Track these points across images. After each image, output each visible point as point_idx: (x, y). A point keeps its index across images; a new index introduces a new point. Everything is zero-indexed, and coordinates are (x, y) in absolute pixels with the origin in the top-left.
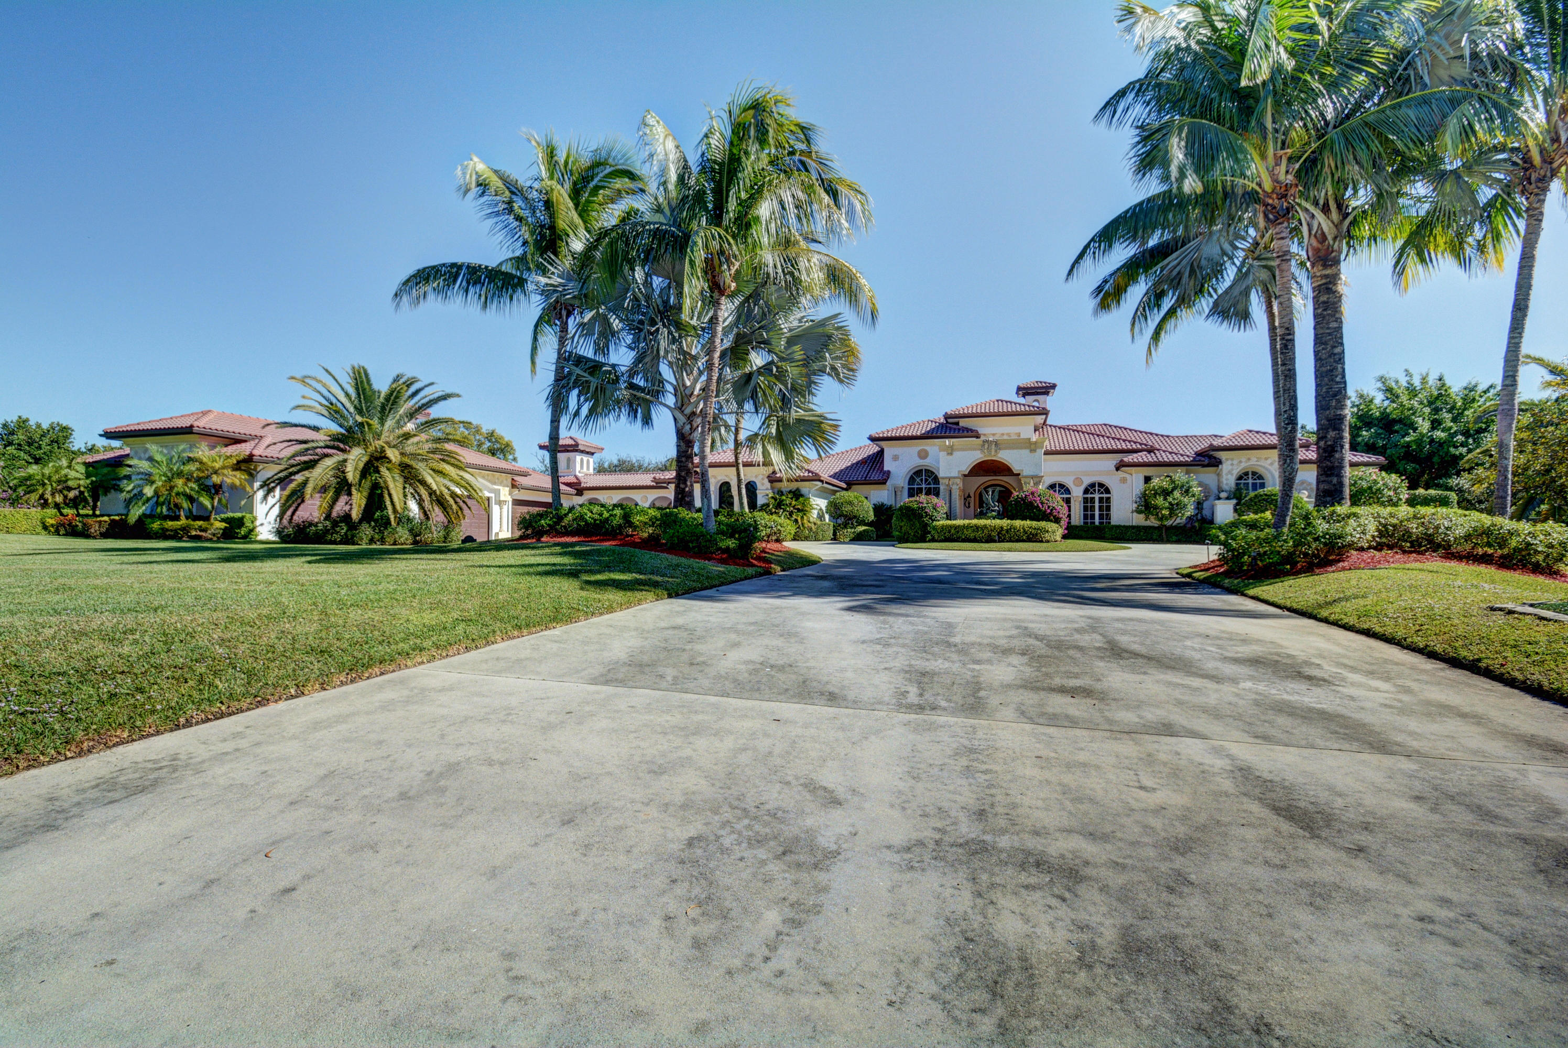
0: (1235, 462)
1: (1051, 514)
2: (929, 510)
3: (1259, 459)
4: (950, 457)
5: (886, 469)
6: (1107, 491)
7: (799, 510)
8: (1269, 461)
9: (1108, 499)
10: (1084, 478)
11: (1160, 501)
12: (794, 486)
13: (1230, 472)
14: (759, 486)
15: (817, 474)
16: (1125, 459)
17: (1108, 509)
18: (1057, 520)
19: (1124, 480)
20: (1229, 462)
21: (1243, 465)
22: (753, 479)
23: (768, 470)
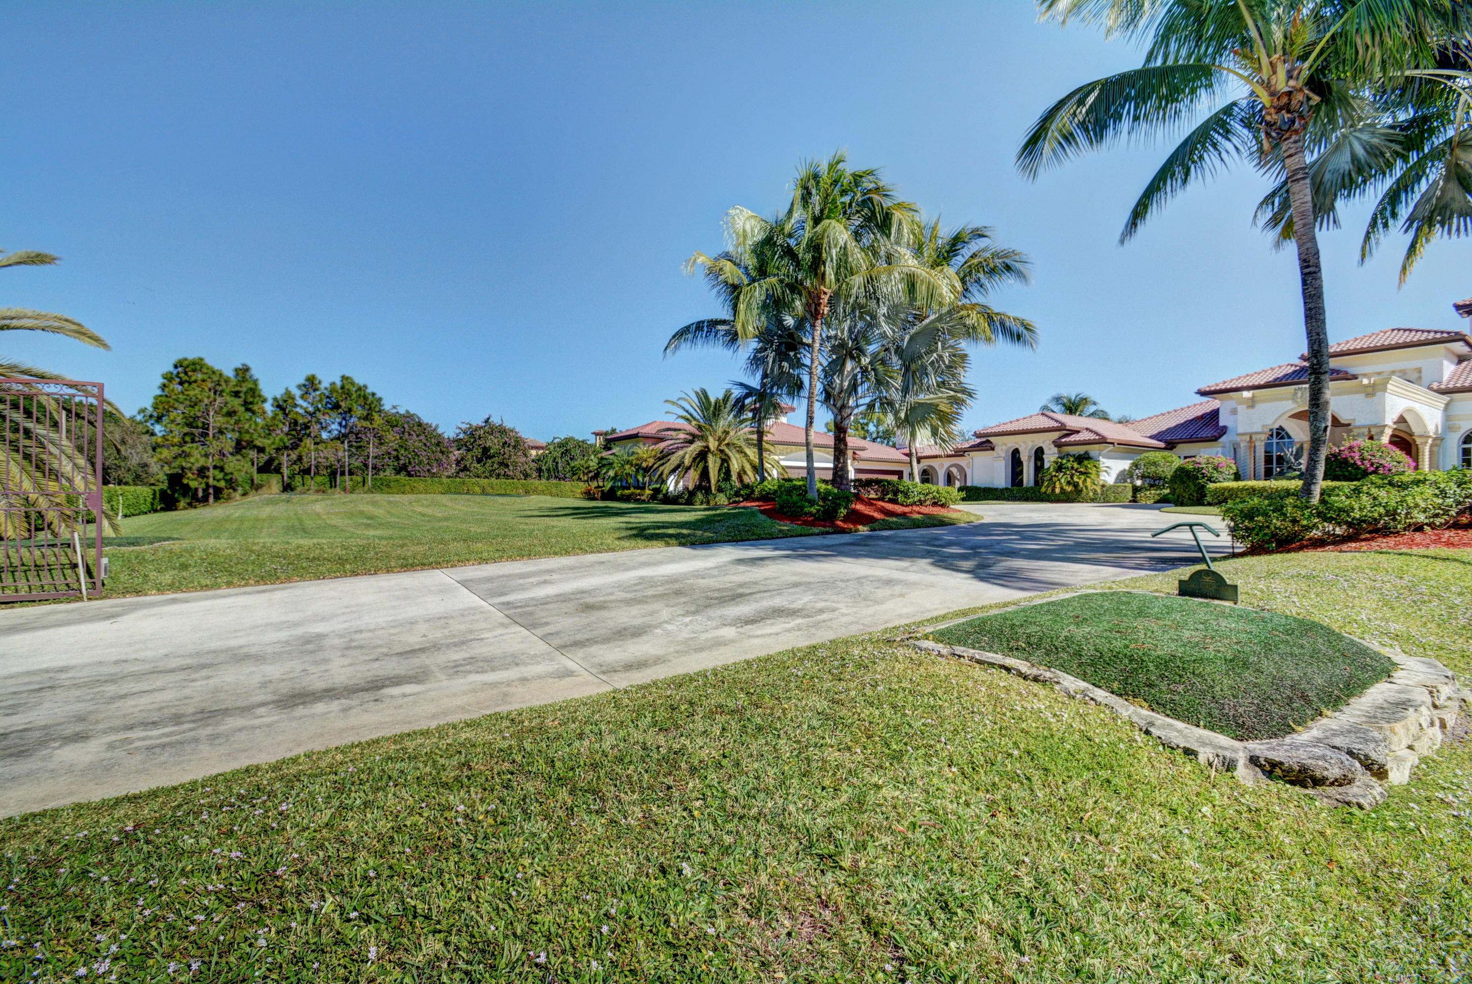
2: (1208, 470)
4: (1251, 411)
5: (1221, 424)
7: (1081, 473)
12: (1080, 450)
14: (1046, 451)
15: (1103, 437)
22: (1041, 445)
23: (1055, 435)
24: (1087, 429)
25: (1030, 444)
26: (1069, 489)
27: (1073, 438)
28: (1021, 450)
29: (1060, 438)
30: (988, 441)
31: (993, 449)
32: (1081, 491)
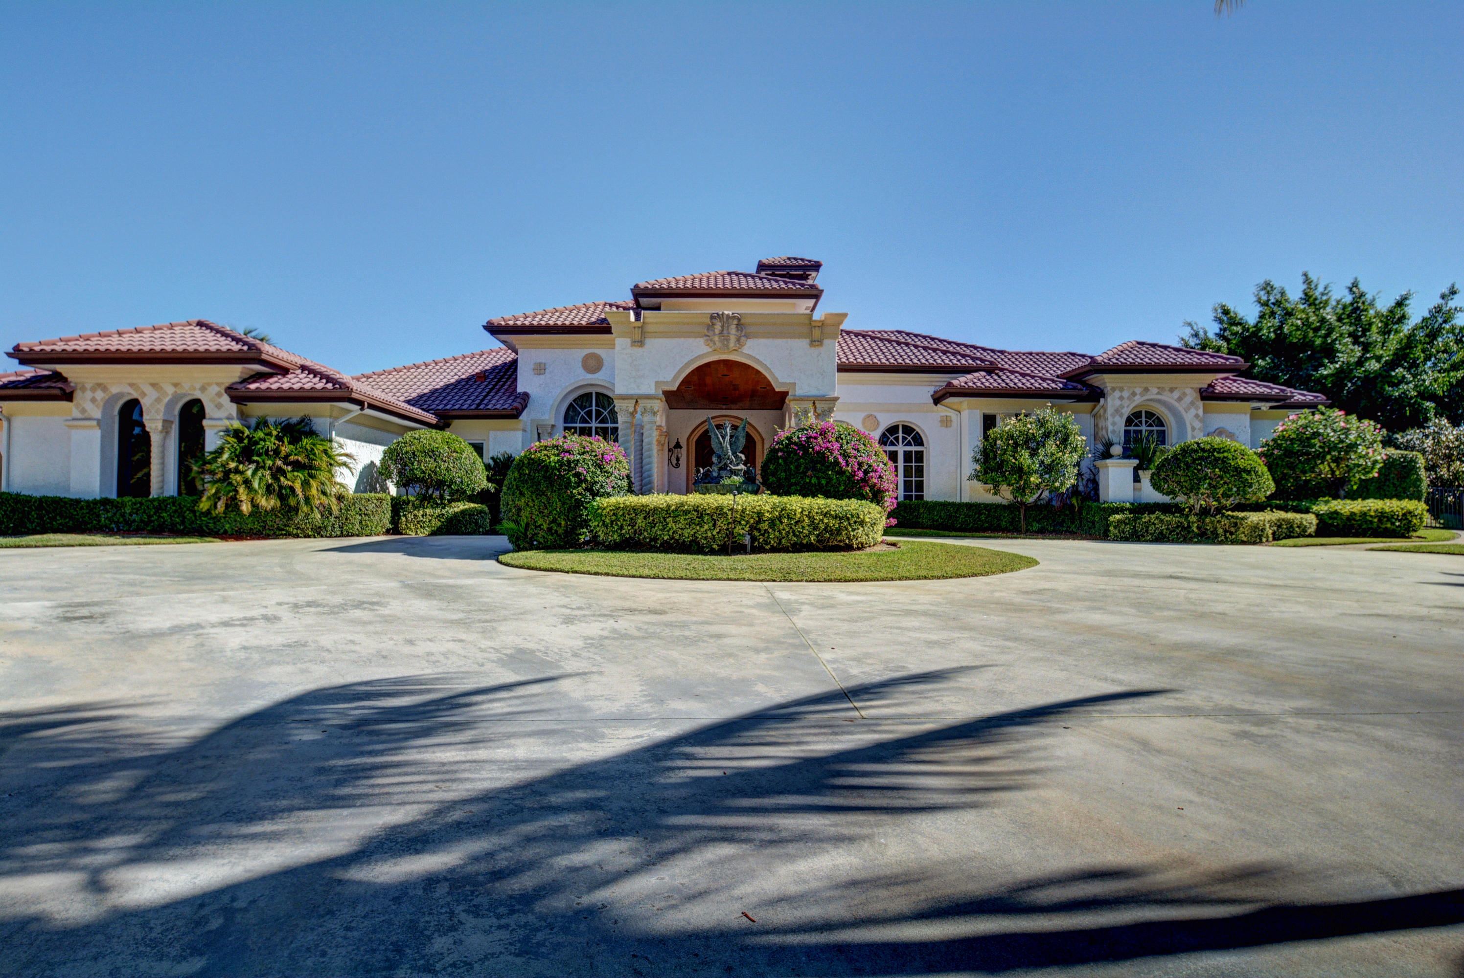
0: (1126, 394)
1: (865, 481)
2: (593, 470)
3: (1161, 390)
4: (638, 351)
5: (520, 389)
6: (918, 440)
7: (297, 466)
8: (1176, 394)
9: (920, 456)
10: (880, 416)
11: (1024, 458)
12: (294, 411)
13: (1117, 411)
14: (209, 409)
15: (343, 386)
16: (955, 382)
17: (920, 471)
18: (877, 496)
19: (946, 422)
20: (1117, 394)
21: (1138, 400)
22: (198, 395)
23: (234, 373)
24: (303, 368)
25: (170, 390)
26: (267, 503)
27: (274, 384)
28: (145, 402)
29: (245, 381)
30: (57, 376)
31: (68, 397)
32: (296, 510)
